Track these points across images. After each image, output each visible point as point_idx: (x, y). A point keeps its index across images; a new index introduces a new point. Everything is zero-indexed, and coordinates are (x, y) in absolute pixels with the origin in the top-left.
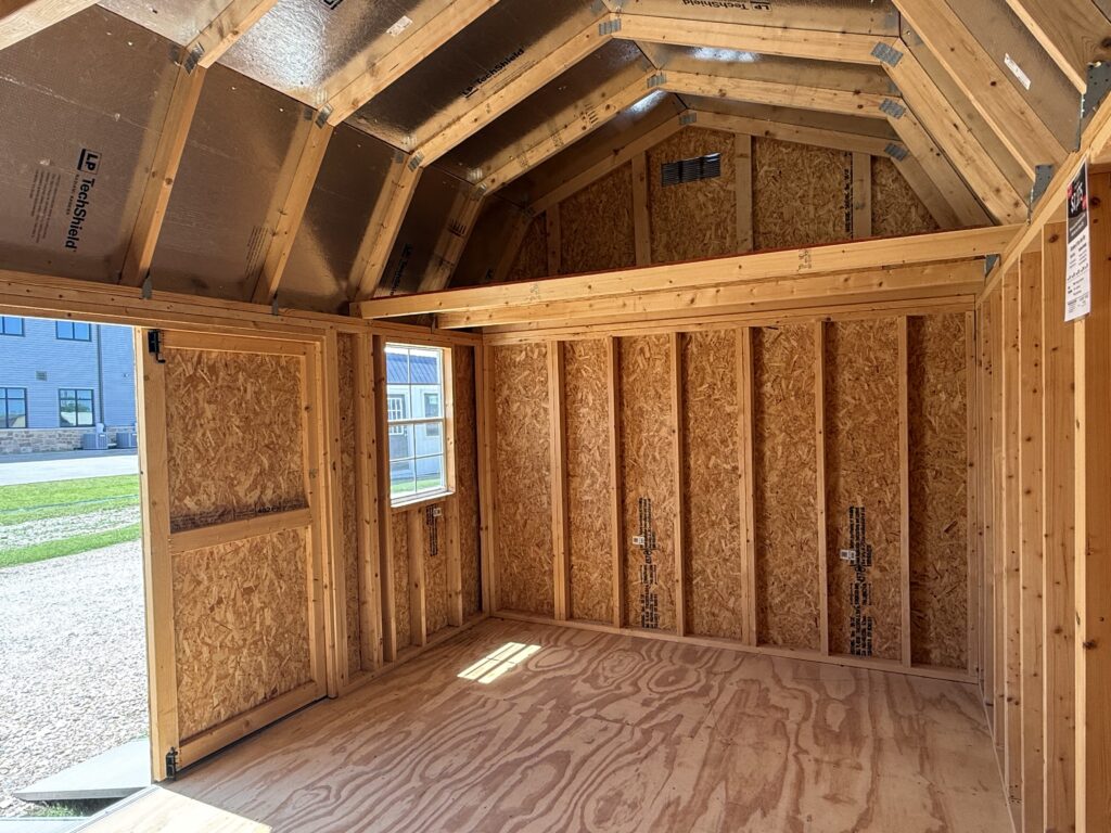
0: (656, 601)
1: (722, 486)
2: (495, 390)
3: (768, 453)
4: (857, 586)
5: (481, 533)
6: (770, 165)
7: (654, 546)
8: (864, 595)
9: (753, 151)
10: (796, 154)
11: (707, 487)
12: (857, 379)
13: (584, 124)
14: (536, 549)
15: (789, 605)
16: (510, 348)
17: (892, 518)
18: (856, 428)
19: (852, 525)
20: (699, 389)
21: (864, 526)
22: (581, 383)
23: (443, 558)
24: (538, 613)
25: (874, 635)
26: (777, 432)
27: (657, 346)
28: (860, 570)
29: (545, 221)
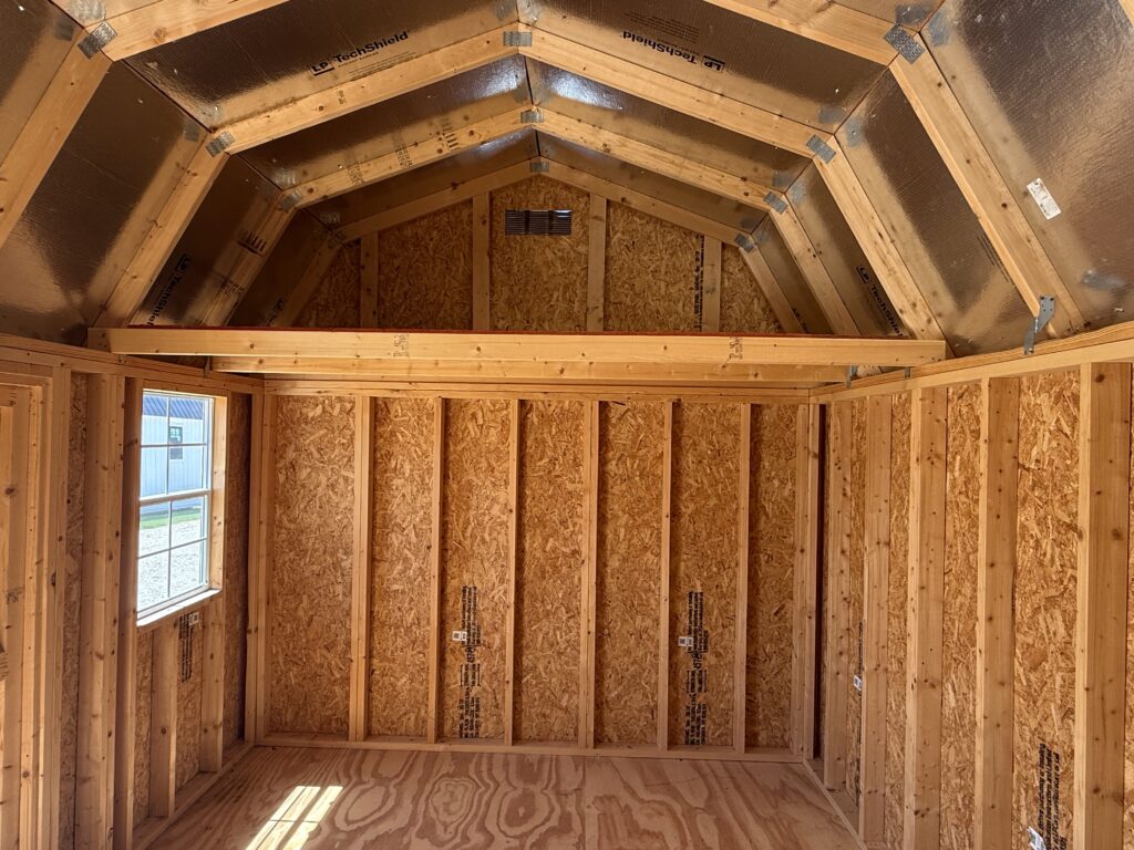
0: (477, 706)
1: (559, 572)
2: (277, 451)
3: (610, 536)
4: (693, 673)
5: (248, 636)
6: (623, 233)
7: (479, 642)
8: (700, 682)
9: (608, 216)
10: (650, 228)
11: (543, 572)
12: (700, 462)
13: (440, 147)
14: (324, 652)
15: (626, 698)
16: (302, 400)
17: (728, 602)
18: (697, 511)
19: (691, 611)
20: (539, 464)
21: (701, 611)
22: (396, 449)
23: (199, 680)
24: (323, 732)
25: (708, 722)
26: (620, 513)
27: (492, 412)
28: (696, 656)
29: (359, 250)
